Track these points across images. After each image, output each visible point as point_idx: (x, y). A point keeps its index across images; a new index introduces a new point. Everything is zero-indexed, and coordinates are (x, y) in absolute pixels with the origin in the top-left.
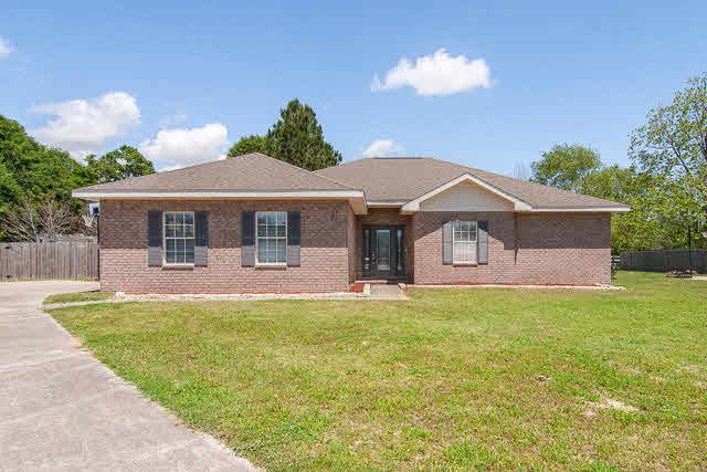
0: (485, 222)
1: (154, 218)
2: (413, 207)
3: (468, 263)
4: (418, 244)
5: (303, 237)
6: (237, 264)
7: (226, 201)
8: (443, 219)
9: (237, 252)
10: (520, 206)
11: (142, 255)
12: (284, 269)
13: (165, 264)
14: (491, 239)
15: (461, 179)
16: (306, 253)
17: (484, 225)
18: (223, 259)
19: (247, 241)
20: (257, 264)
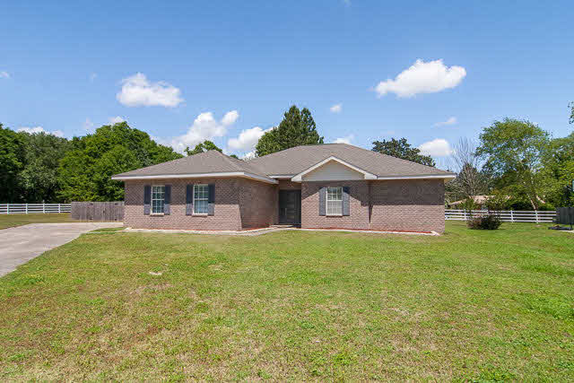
0: (347, 188)
1: (147, 189)
2: (298, 179)
3: (337, 214)
4: (304, 202)
5: (217, 199)
6: (184, 213)
7: (179, 179)
8: (319, 186)
9: (183, 207)
10: (368, 176)
11: (141, 208)
12: (205, 217)
13: (151, 213)
14: (351, 199)
15: (330, 159)
16: (217, 208)
17: (347, 190)
18: (178, 210)
19: (189, 201)
20: (194, 214)
